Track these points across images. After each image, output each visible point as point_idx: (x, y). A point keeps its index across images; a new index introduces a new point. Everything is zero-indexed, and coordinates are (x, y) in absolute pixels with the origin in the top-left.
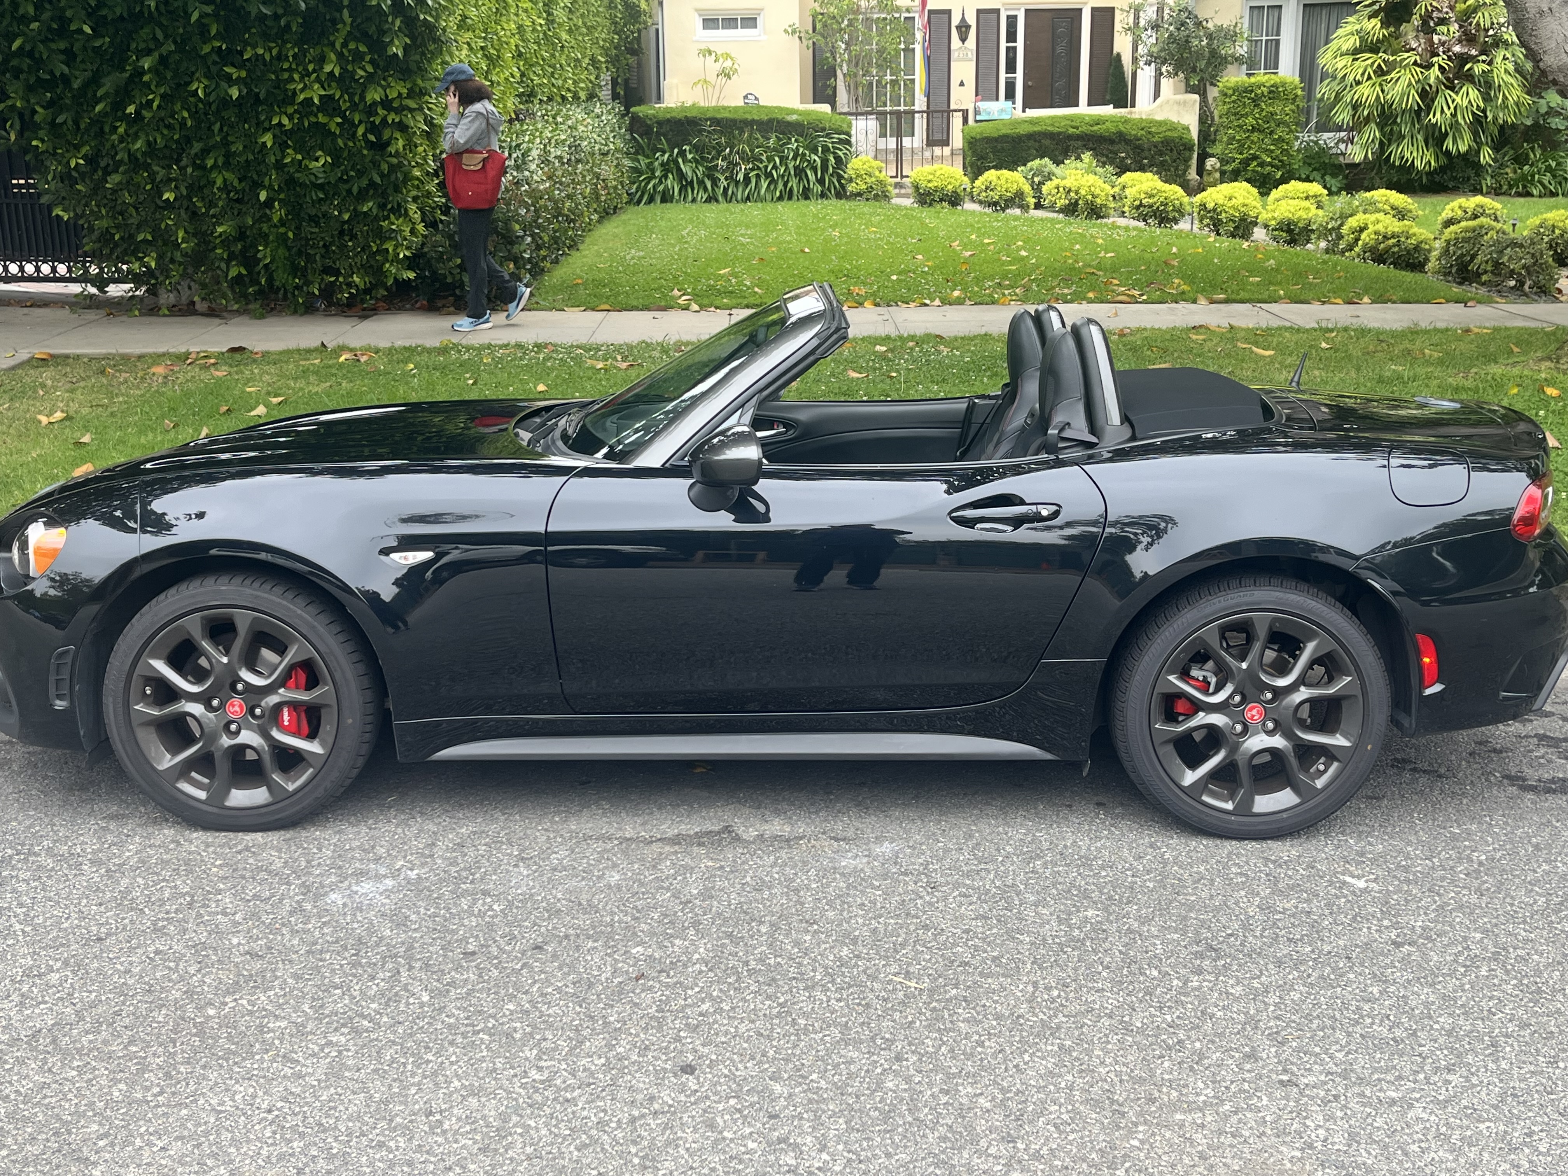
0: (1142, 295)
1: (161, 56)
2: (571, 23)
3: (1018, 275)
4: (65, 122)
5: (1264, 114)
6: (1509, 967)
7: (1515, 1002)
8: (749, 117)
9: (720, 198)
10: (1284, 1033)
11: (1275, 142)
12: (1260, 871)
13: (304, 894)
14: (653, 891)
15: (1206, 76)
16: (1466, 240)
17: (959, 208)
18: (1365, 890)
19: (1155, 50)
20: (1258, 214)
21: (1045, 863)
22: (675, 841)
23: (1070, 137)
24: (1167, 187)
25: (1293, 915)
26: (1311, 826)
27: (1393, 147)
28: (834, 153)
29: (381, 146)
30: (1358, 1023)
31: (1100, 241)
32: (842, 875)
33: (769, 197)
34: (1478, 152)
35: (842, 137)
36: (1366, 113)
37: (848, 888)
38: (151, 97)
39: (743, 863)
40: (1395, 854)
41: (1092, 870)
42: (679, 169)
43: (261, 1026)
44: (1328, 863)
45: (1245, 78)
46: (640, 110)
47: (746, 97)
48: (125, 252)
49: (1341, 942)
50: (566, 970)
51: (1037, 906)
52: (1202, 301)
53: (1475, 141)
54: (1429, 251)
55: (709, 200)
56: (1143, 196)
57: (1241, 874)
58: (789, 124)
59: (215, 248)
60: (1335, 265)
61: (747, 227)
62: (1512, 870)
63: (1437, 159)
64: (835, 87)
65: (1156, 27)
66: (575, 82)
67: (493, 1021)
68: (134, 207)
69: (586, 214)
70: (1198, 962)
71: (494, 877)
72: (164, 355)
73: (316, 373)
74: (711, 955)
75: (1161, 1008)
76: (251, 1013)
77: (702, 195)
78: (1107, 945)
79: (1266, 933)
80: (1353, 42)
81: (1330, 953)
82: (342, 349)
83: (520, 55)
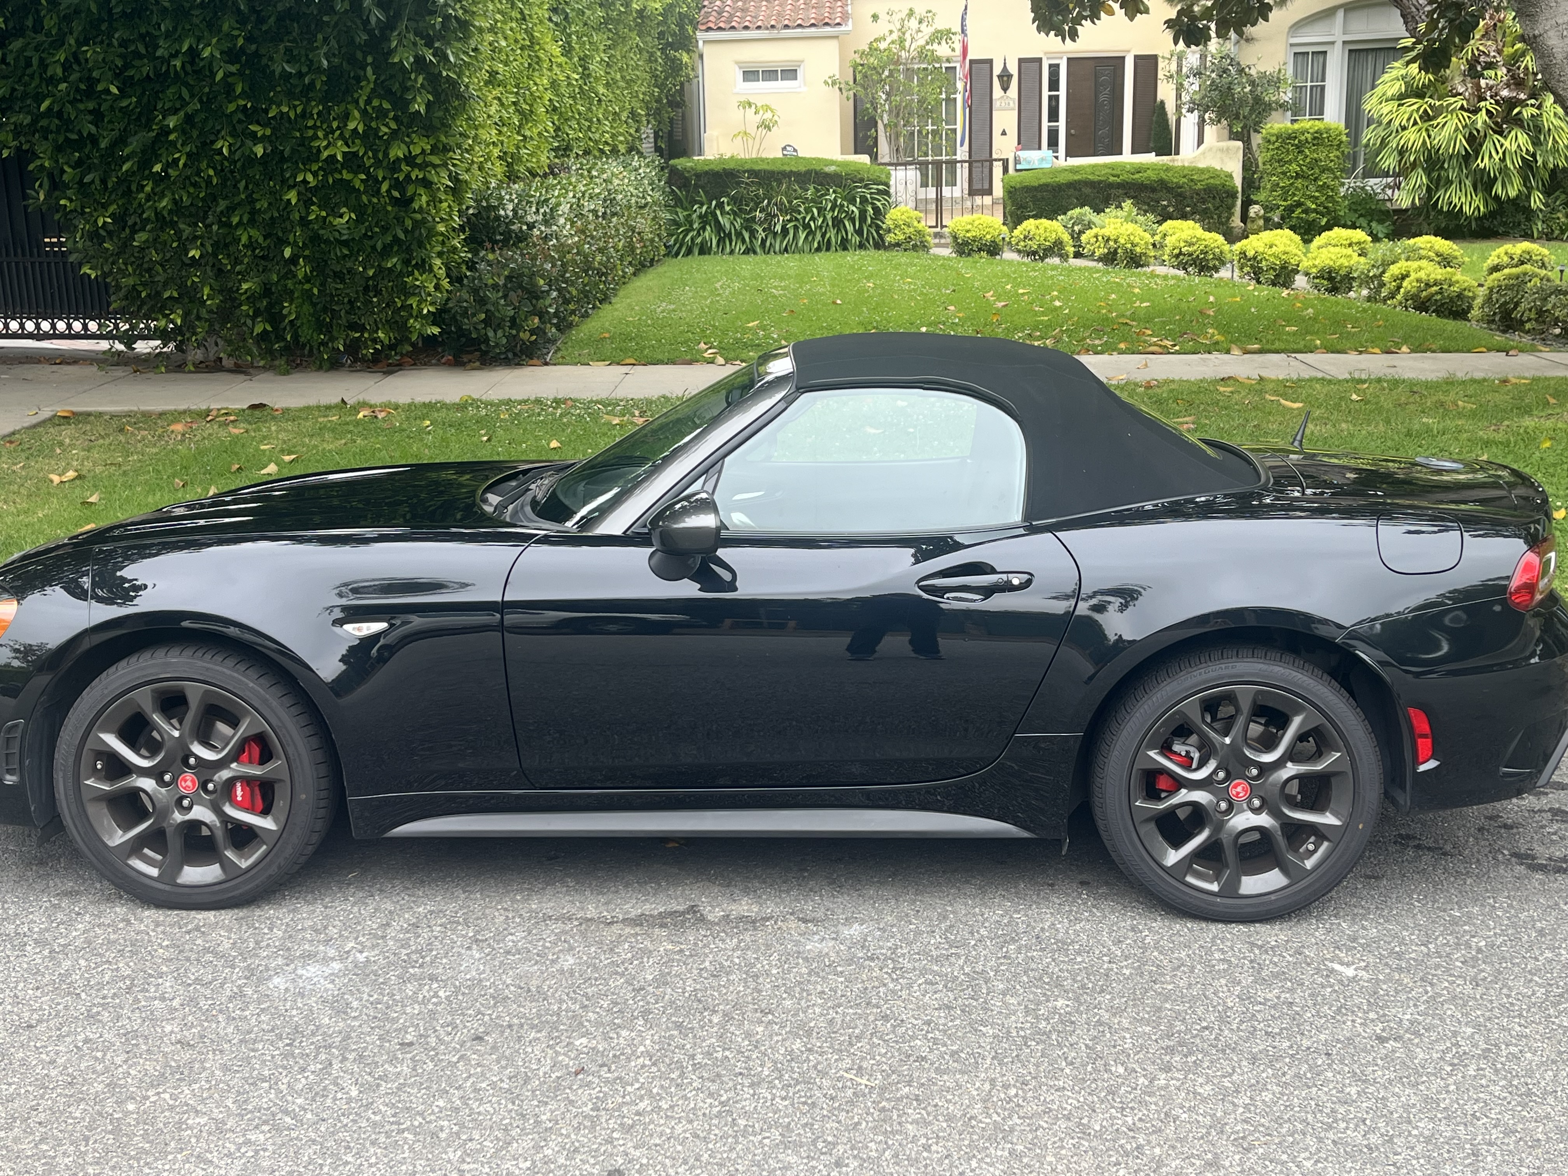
0: (1175, 345)
1: (186, 114)
2: (609, 77)
3: (1049, 326)
4: (93, 182)
5: (1308, 160)
6: (1499, 1066)
7: (1502, 1105)
8: (787, 169)
9: (758, 250)
10: (1251, 1138)
11: (1321, 189)
12: (1244, 958)
13: (247, 978)
14: (606, 976)
15: (1250, 123)
16: (1509, 287)
17: (998, 257)
18: (1354, 979)
19: (1197, 97)
20: (1300, 262)
21: (1020, 948)
22: (637, 922)
23: (1111, 185)
24: (1208, 235)
25: (1274, 1007)
26: (1303, 908)
27: (1441, 192)
28: (873, 204)
29: (405, 203)
30: (1331, 1127)
31: (1137, 290)
32: (806, 959)
33: (807, 248)
34: (1528, 197)
35: (881, 187)
36: (1412, 159)
37: (809, 974)
38: (176, 156)
39: (705, 946)
40: (1389, 939)
41: (1067, 956)
42: (717, 221)
43: (180, 1122)
44: (1317, 949)
45: (1289, 125)
46: (680, 163)
47: (784, 149)
48: (152, 310)
49: (1322, 1037)
50: (503, 1063)
51: (1004, 995)
52: (1236, 351)
53: (1525, 185)
54: (1474, 298)
55: (747, 252)
56: (1182, 244)
57: (1223, 960)
58: (827, 175)
59: (241, 305)
60: (1374, 314)
61: (782, 279)
62: (1513, 957)
63: (1486, 205)
64: (876, 138)
65: (1198, 74)
66: (613, 136)
67: (421, 1120)
68: (162, 265)
69: (619, 267)
70: (1168, 1058)
71: (444, 961)
72: (184, 412)
73: (333, 430)
74: (657, 1047)
75: (1123, 1109)
76: (172, 1108)
77: (740, 247)
78: (1073, 1039)
79: (1243, 1027)
80: (1398, 87)
81: (1309, 1048)
82: (363, 405)
83: (555, 109)
